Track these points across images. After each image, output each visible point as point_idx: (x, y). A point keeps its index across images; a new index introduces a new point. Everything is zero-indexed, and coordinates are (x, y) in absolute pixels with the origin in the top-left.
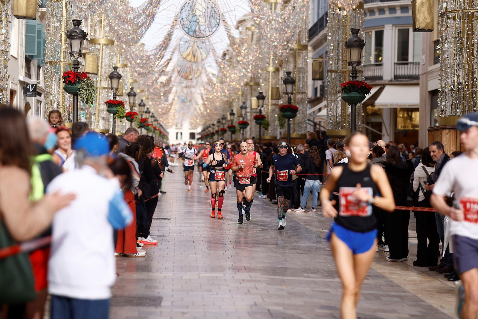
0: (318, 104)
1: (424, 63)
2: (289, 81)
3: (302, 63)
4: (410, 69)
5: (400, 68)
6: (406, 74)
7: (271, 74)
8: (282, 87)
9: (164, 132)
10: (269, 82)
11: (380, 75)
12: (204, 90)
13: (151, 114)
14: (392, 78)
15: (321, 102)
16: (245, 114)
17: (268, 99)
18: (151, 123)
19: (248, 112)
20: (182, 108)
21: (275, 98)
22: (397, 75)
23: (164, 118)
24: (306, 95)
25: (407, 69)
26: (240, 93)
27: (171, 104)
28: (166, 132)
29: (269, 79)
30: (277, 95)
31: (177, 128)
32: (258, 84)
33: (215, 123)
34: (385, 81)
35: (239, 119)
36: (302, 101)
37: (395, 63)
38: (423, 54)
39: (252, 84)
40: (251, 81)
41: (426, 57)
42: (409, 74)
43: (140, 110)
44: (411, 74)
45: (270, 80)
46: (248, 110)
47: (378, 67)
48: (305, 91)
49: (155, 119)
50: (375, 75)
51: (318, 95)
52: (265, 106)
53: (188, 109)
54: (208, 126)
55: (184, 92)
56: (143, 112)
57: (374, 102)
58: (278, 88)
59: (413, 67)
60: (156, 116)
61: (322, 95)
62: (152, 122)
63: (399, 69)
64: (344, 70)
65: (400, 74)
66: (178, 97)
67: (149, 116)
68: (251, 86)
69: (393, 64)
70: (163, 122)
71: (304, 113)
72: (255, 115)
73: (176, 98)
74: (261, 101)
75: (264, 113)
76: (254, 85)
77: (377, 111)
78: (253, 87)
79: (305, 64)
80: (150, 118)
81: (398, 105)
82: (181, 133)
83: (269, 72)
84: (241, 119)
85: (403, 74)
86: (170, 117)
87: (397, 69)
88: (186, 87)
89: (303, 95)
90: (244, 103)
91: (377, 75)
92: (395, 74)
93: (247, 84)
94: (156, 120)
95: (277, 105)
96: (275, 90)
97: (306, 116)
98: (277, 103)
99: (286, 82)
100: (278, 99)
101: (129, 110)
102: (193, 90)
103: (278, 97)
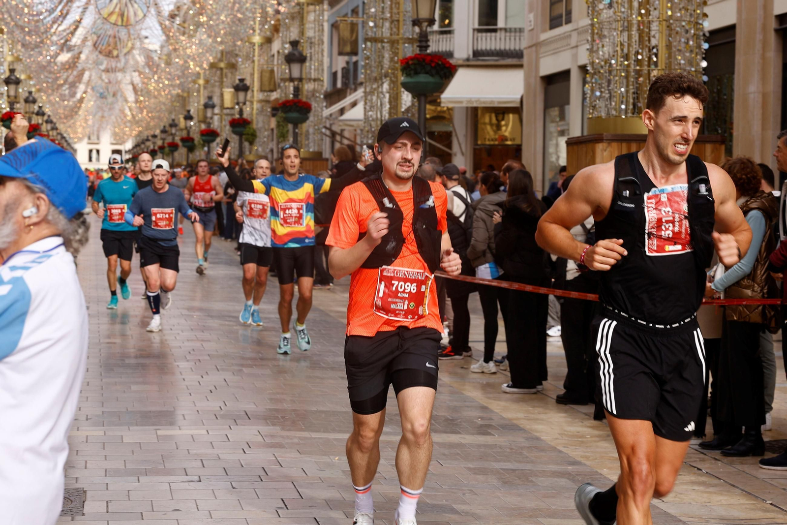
0: (339, 100)
1: (532, 27)
2: (296, 57)
3: (315, 28)
4: (500, 39)
5: (484, 39)
6: (493, 48)
7: (256, 47)
8: (280, 70)
9: (68, 147)
10: (253, 61)
11: (448, 50)
12: (140, 75)
13: (46, 118)
14: (469, 56)
15: (345, 97)
16: (212, 118)
17: (253, 91)
18: (46, 133)
19: (217, 114)
20: (100, 108)
21: (267, 89)
22: (477, 50)
23: (68, 124)
24: (321, 83)
25: (496, 39)
26: (201, 82)
27: (81, 100)
28: (72, 148)
29: (254, 56)
30: (270, 83)
31: (90, 141)
32: (233, 66)
33: (158, 132)
34: (459, 59)
35: (200, 126)
36: (313, 95)
37: (474, 30)
38: (530, 11)
39: (222, 65)
40: (221, 60)
41: (536, 17)
42: (498, 48)
43: (28, 110)
44: (503, 48)
45: (256, 58)
46: (217, 110)
47: (445, 36)
48: (320, 77)
49: (53, 125)
50: (440, 50)
51: (339, 85)
52: (248, 103)
53: (110, 109)
54: (145, 138)
55: (103, 80)
56: (33, 113)
57: (439, 97)
58: (272, 71)
59: (505, 36)
60: (54, 120)
61: (345, 84)
62: (48, 131)
63: (482, 39)
64: (395, 37)
65: (484, 48)
66: (93, 89)
67: (43, 120)
68: (221, 69)
69: (471, 31)
70: (66, 131)
71: (318, 116)
72: (229, 118)
73: (89, 90)
74: (241, 95)
75: (245, 116)
76: (226, 68)
77: (444, 112)
78: (225, 71)
79: (319, 30)
80: (44, 124)
81: (481, 102)
82: (98, 151)
83: (254, 44)
84: (203, 127)
85: (488, 48)
86: (78, 123)
87: (477, 39)
88: (107, 71)
89: (316, 83)
90: (210, 98)
91: (444, 50)
92: (475, 48)
93: (212, 66)
94: (54, 128)
95: (267, 101)
96: (266, 75)
97: (322, 120)
98: (268, 99)
99: (290, 59)
100: (272, 91)
101: (8, 109)
102: (120, 75)
103: (272, 87)
